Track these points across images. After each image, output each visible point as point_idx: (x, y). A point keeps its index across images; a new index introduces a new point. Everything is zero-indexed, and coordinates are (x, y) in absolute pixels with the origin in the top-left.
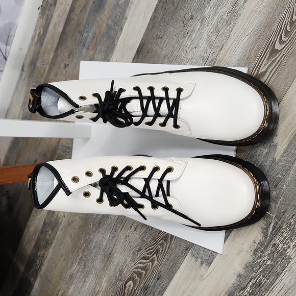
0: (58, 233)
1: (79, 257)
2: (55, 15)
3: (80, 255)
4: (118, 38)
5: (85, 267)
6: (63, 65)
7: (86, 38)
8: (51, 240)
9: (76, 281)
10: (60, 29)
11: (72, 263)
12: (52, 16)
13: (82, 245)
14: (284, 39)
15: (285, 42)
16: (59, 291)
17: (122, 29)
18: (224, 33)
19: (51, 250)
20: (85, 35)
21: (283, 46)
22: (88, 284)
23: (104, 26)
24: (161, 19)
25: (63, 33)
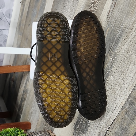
0: (28, 95)
1: (34, 105)
2: (26, 4)
3: (34, 104)
4: (44, 12)
5: (35, 109)
6: (28, 25)
7: (35, 13)
8: (26, 98)
9: (33, 114)
10: (27, 10)
11: (32, 107)
12: (25, 5)
13: (34, 99)
14: (94, 5)
15: (95, 6)
16: (28, 119)
17: (45, 8)
18: (75, 5)
19: (25, 102)
20: (34, 11)
21: (94, 8)
22: (36, 116)
23: (40, 7)
24: (57, 2)
25: (28, 11)
